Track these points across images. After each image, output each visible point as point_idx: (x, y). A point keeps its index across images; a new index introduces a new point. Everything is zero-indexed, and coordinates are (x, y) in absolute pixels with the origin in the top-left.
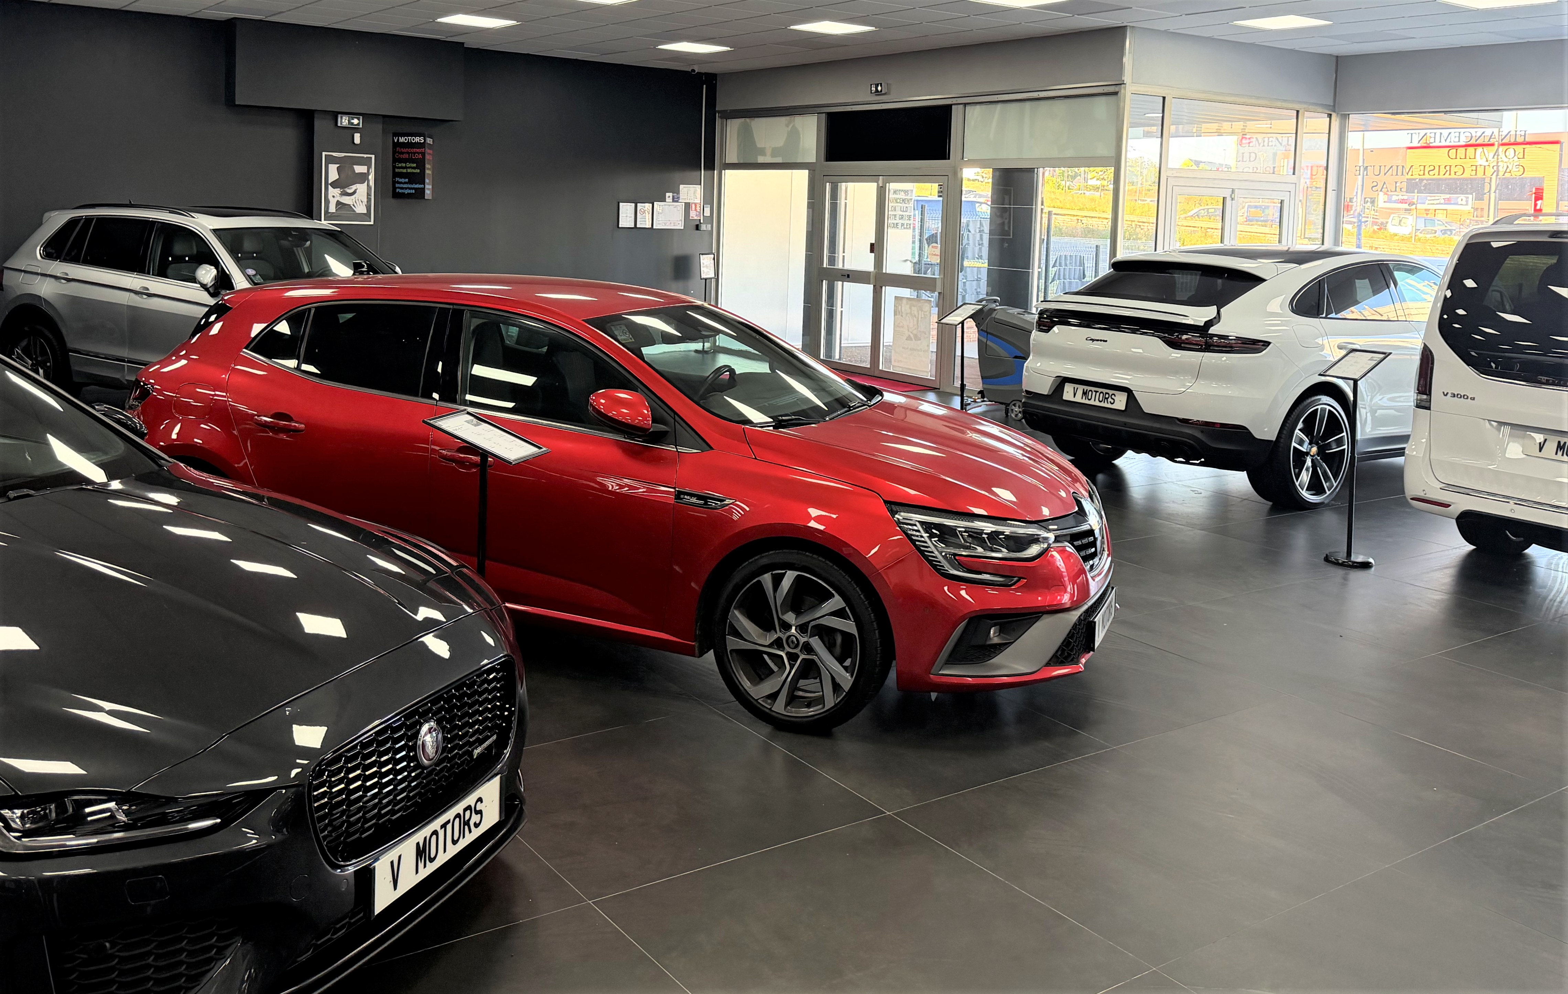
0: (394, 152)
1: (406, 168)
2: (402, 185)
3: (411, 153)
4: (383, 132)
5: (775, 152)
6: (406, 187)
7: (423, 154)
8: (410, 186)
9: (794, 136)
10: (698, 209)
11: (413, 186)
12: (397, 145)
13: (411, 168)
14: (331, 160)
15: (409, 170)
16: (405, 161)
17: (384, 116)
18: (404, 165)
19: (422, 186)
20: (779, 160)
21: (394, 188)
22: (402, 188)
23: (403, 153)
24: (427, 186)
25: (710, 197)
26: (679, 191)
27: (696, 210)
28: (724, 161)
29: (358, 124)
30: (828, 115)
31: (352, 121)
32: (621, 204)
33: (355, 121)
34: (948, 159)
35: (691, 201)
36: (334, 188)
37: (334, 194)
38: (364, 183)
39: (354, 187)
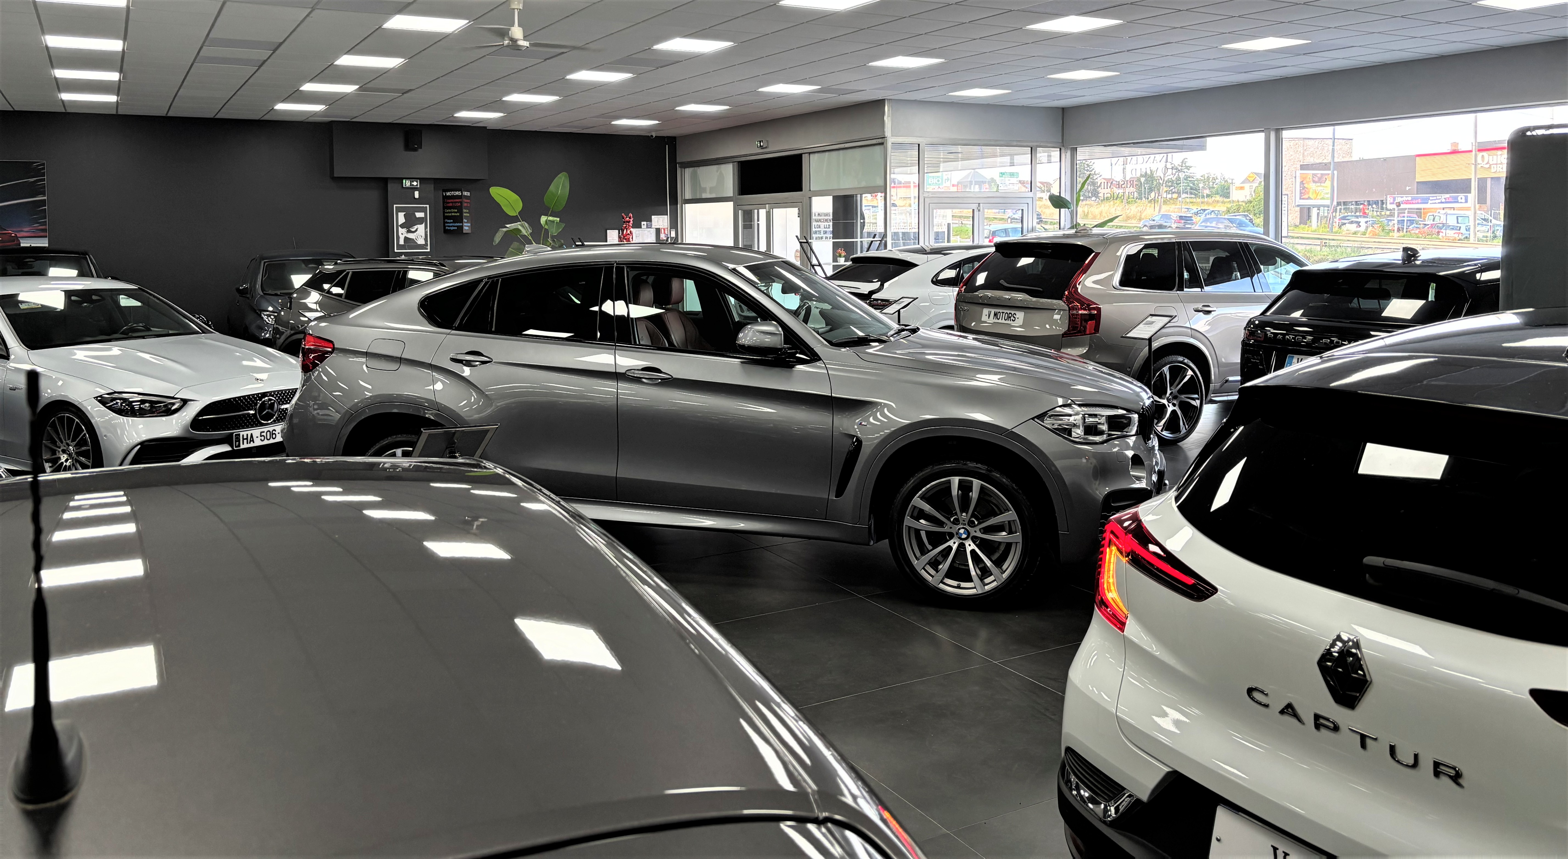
0: (444, 203)
1: (451, 212)
2: (449, 224)
3: (454, 202)
4: (435, 189)
5: (712, 190)
6: (452, 226)
7: (461, 203)
8: (454, 224)
9: (721, 179)
10: (666, 232)
11: (456, 224)
12: (444, 197)
13: (454, 213)
14: (399, 210)
15: (453, 214)
16: (450, 208)
17: (435, 179)
18: (450, 211)
19: (461, 224)
20: (713, 196)
21: (445, 227)
22: (449, 226)
23: (449, 203)
24: (465, 224)
25: (674, 223)
26: (650, 221)
27: (664, 233)
28: (684, 198)
29: (417, 185)
30: (740, 163)
31: (413, 183)
32: (608, 231)
33: (415, 183)
34: (802, 191)
35: (660, 227)
36: (402, 228)
37: (403, 232)
38: (422, 224)
39: (416, 227)
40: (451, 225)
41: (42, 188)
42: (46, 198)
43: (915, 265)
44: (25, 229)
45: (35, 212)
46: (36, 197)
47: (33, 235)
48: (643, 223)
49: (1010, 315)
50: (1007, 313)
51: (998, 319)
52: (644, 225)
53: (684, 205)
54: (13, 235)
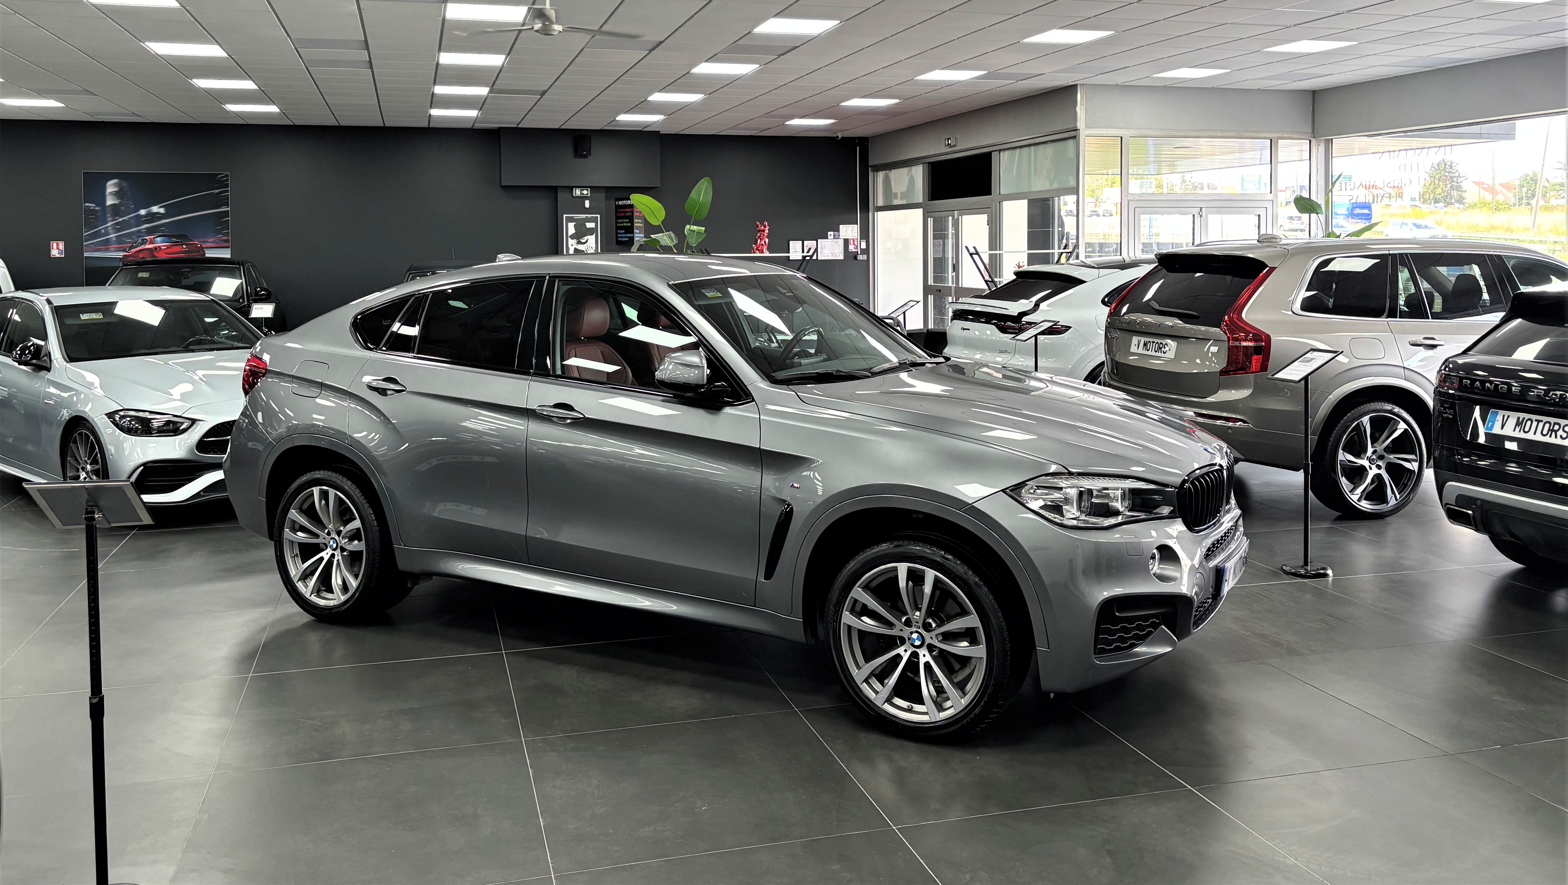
0: (616, 212)
1: (623, 223)
2: (619, 235)
3: (626, 212)
4: (606, 198)
5: (903, 196)
6: (624, 237)
7: (632, 212)
8: (625, 235)
9: (912, 183)
10: (856, 243)
11: (628, 235)
12: (618, 207)
14: (570, 220)
15: (625, 224)
16: (621, 218)
17: (607, 188)
18: (622, 221)
19: (632, 235)
20: (903, 202)
21: (617, 237)
22: (621, 237)
23: (621, 212)
24: (636, 235)
25: (865, 234)
26: (838, 231)
27: (854, 244)
28: (876, 206)
29: (587, 194)
30: (930, 165)
31: (583, 192)
32: (791, 242)
33: (585, 192)
34: (991, 195)
35: (849, 238)
36: (572, 239)
37: (572, 243)
38: (592, 235)
39: (586, 238)
40: (623, 235)
41: (225, 199)
42: (229, 209)
43: (1081, 282)
44: (210, 240)
45: (219, 222)
46: (219, 208)
47: (216, 246)
48: (829, 233)
49: (1161, 345)
50: (1157, 343)
51: (1148, 350)
52: (831, 235)
53: (876, 213)
54: (199, 246)
